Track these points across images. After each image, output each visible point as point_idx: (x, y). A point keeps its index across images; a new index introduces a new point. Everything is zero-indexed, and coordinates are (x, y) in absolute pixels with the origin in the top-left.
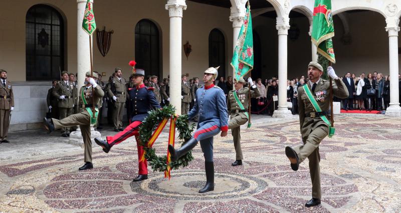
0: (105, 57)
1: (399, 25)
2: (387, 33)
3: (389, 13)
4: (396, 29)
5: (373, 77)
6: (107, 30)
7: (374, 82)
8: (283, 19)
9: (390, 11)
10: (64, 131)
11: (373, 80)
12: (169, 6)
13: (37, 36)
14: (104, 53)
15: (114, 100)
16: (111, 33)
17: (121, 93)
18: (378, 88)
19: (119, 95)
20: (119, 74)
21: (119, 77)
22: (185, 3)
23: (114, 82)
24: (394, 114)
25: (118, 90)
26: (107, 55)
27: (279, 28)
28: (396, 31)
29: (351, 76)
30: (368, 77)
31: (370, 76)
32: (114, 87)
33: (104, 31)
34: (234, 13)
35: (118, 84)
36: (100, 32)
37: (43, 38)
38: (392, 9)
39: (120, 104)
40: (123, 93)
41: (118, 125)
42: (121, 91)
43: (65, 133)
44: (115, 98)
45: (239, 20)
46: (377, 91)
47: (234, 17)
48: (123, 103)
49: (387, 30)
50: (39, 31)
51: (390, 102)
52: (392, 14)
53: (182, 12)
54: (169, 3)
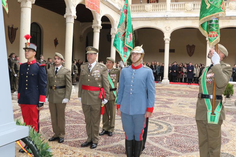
1: (170, 38)
2: (164, 41)
3: (166, 31)
5: (154, 64)
6: (14, 27)
7: (155, 66)
8: (115, 29)
9: (166, 30)
12: (66, 16)
18: (157, 70)
24: (165, 83)
26: (14, 43)
27: (112, 34)
28: (169, 40)
30: (152, 64)
31: (153, 63)
33: (12, 28)
34: (95, 23)
38: (168, 29)
45: (98, 28)
46: (156, 71)
47: (95, 26)
51: (163, 77)
52: (167, 32)
53: (73, 20)
54: (66, 14)
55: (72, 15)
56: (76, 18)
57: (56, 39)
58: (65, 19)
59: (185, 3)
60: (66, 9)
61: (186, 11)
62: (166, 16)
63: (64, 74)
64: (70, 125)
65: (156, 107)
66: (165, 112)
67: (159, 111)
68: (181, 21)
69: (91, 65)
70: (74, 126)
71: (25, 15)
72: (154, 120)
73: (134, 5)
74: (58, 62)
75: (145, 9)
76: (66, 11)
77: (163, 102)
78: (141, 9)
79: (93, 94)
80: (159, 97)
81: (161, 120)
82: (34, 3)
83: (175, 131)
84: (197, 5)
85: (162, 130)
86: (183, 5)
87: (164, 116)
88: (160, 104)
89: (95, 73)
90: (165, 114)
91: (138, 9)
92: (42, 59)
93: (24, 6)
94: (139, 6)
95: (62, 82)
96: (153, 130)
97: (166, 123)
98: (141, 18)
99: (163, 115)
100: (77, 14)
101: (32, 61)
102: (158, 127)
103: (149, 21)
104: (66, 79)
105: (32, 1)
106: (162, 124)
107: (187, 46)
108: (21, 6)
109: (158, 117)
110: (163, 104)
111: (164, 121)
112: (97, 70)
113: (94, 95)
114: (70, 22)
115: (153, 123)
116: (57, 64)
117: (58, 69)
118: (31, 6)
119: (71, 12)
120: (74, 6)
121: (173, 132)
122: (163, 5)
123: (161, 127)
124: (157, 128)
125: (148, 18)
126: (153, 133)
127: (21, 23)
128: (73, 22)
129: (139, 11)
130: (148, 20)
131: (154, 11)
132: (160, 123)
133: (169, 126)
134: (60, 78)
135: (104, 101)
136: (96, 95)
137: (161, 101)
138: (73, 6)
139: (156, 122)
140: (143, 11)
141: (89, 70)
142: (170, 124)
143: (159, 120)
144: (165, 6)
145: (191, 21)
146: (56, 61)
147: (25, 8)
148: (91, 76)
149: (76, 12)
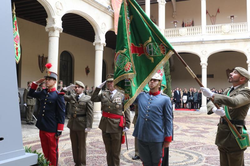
0: (43, 73)
1: (207, 62)
2: (201, 66)
3: (203, 55)
4: (206, 64)
5: (192, 90)
6: (45, 56)
7: (193, 93)
10: (29, 121)
11: (192, 92)
12: (95, 43)
16: (47, 58)
18: (195, 96)
24: (204, 111)
28: (206, 65)
29: (179, 90)
30: (190, 90)
31: (191, 90)
33: (43, 57)
36: (41, 57)
38: (204, 53)
43: (29, 122)
46: (194, 98)
49: (201, 65)
51: (201, 104)
53: (103, 48)
54: (96, 42)
55: (101, 42)
56: (105, 46)
57: (88, 67)
58: (94, 47)
59: (222, 25)
60: (95, 36)
61: (224, 33)
62: (202, 40)
63: (86, 101)
64: (94, 155)
65: (190, 137)
66: (198, 141)
67: (192, 141)
68: (217, 44)
69: (113, 92)
70: (98, 156)
71: (53, 44)
72: (184, 151)
73: (168, 30)
74: (78, 90)
75: (180, 33)
76: (95, 39)
77: (198, 132)
78: (175, 33)
79: (113, 121)
80: (194, 126)
81: (192, 151)
82: (62, 32)
83: (206, 162)
84: (235, 26)
85: (191, 161)
86: (220, 28)
87: (197, 146)
88: (195, 133)
89: (117, 100)
90: (198, 144)
91: (173, 34)
93: (52, 35)
94: (172, 31)
95: (83, 110)
96: (182, 161)
97: (197, 154)
98: (175, 43)
99: (195, 144)
100: (106, 42)
101: (52, 89)
102: (187, 157)
103: (185, 46)
104: (87, 107)
105: (60, 31)
106: (192, 155)
107: (227, 70)
108: (49, 35)
109: (189, 147)
110: (198, 133)
111: (195, 152)
112: (118, 97)
113: (114, 123)
114: (100, 49)
115: (183, 153)
116: (78, 92)
117: (79, 96)
118: (58, 35)
119: (100, 39)
120: (104, 33)
121: (203, 163)
122: (199, 28)
123: (190, 157)
124: (187, 159)
125: (183, 42)
126: (181, 164)
127: (49, 52)
128: (103, 50)
129: (173, 36)
130: (183, 45)
131: (189, 34)
132: (190, 154)
133: (200, 157)
134: (82, 105)
135: (125, 129)
136: (116, 123)
137: (195, 130)
138: (102, 33)
139: (186, 153)
140: (177, 36)
141: (111, 97)
142: (201, 155)
143: (190, 151)
144: (201, 29)
145: (229, 44)
146: (77, 90)
147: (52, 37)
148: (112, 103)
149: (105, 39)
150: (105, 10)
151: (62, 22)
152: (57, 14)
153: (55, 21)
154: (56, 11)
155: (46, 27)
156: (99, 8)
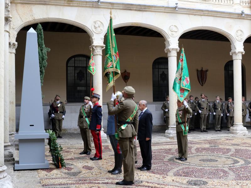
0: (203, 86)
6: (204, 69)
12: (232, 53)
13: (160, 76)
14: (202, 84)
15: (200, 113)
16: (207, 71)
17: (204, 109)
19: (203, 110)
20: (203, 97)
21: (203, 99)
22: (243, 50)
23: (200, 102)
25: (202, 107)
26: (205, 85)
32: (199, 105)
33: (202, 70)
35: (202, 103)
36: (199, 71)
37: (163, 76)
39: (203, 116)
40: (205, 109)
41: (203, 128)
42: (204, 107)
44: (200, 111)
48: (205, 115)
50: (160, 73)
54: (232, 51)
55: (236, 51)
56: (244, 53)
60: (231, 46)
92: (218, 100)
93: (169, 56)
114: (236, 58)
119: (236, 48)
138: (236, 41)
149: (243, 47)
150: (238, 17)
151: (178, 42)
152: (171, 37)
153: (170, 43)
154: (170, 34)
155: (165, 49)
156: (229, 17)
